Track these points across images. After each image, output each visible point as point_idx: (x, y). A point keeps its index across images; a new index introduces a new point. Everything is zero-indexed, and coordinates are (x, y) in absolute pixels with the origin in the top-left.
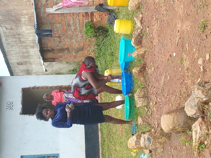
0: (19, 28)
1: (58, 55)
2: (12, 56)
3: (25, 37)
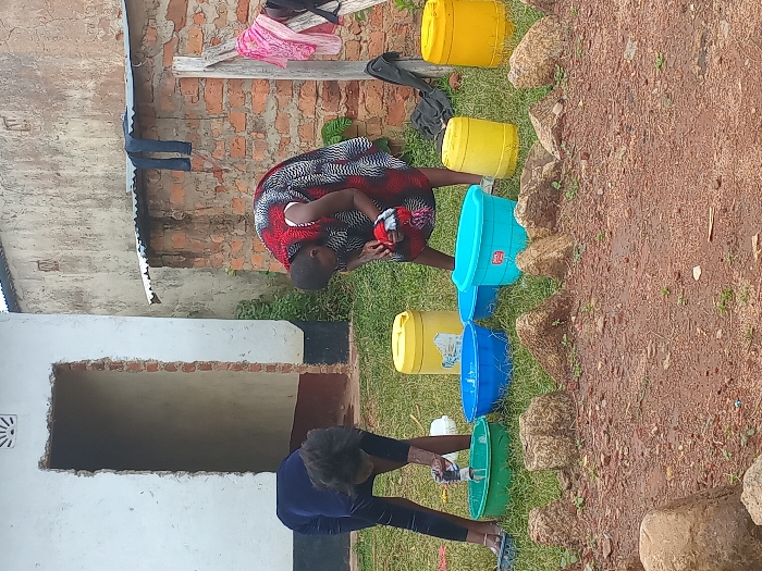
0: (57, 124)
1: (208, 240)
2: (21, 232)
3: (79, 163)
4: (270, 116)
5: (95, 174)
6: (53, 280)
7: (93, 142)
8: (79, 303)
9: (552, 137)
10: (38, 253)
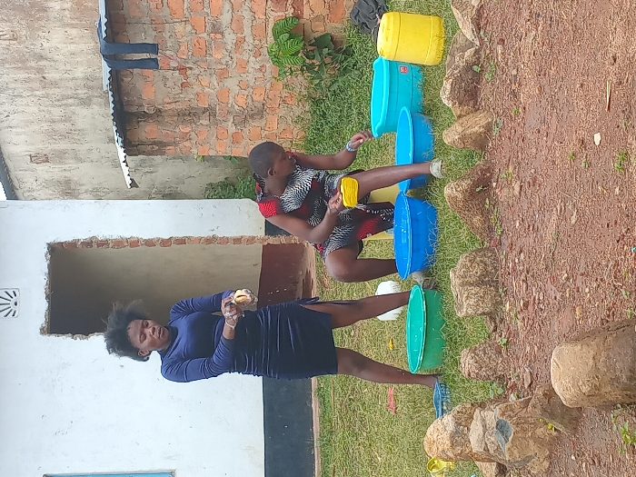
0: (40, 33)
1: (177, 130)
2: (14, 130)
3: (62, 67)
4: (226, 18)
5: (76, 76)
6: (44, 171)
7: (72, 48)
8: (68, 190)
9: (471, 26)
10: (29, 148)
